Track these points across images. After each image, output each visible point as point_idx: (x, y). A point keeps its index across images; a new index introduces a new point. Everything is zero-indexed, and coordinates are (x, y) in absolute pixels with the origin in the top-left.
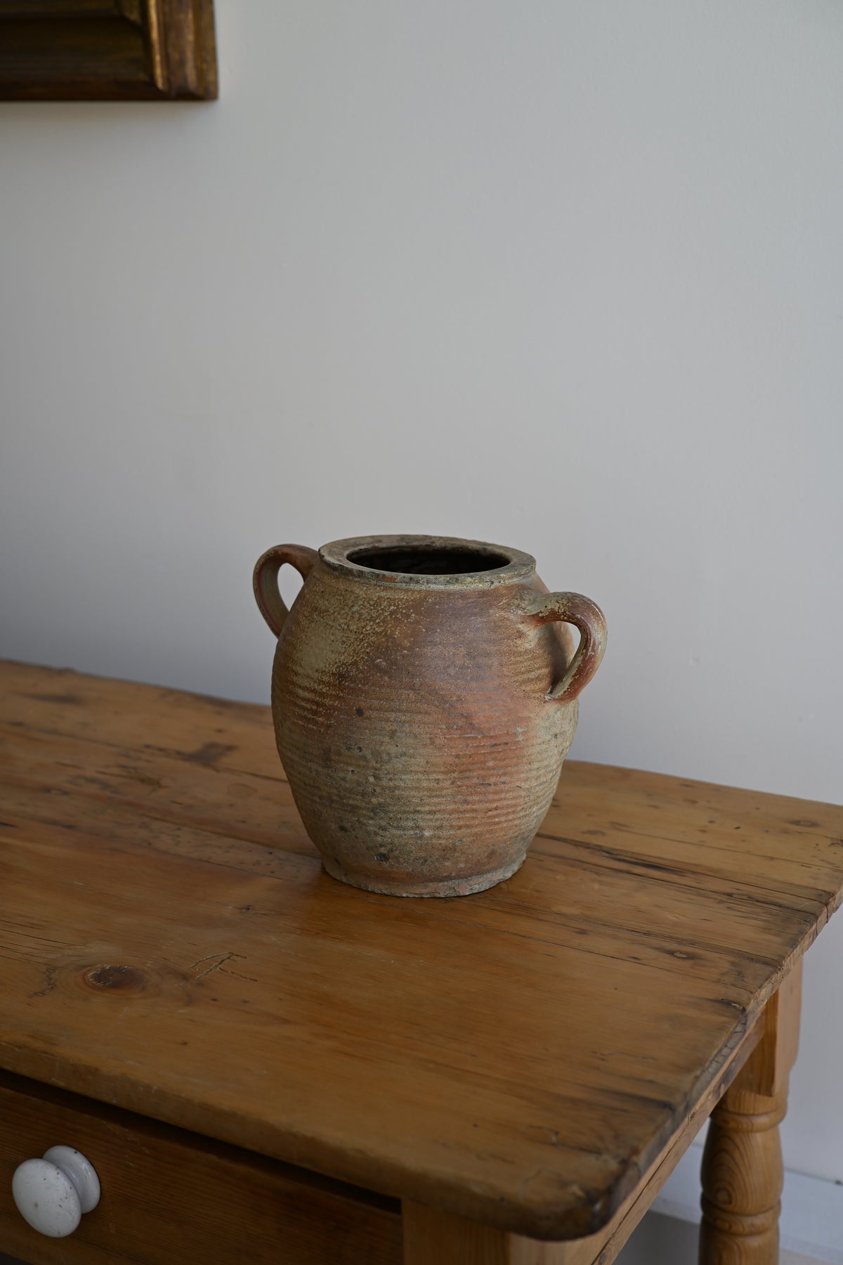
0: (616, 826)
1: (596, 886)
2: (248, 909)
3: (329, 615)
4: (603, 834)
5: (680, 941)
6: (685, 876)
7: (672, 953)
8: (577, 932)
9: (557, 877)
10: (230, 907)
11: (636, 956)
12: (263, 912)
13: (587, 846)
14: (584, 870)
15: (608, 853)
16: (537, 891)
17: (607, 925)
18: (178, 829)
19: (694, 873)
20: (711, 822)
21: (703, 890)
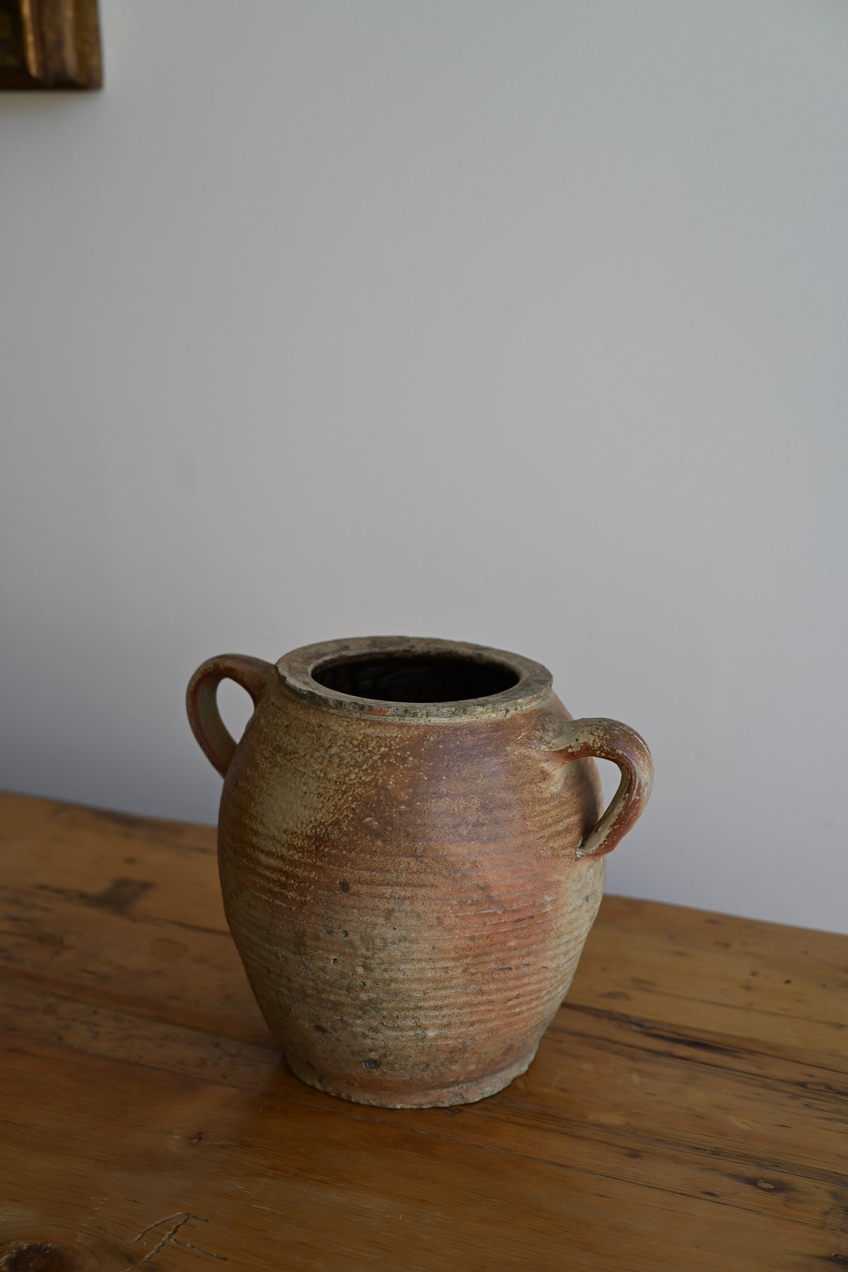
0: (642, 984)
1: (636, 1078)
2: (200, 1138)
3: (298, 758)
4: (627, 997)
5: (759, 1162)
6: (740, 1058)
7: (753, 1182)
8: (627, 1155)
9: (585, 1067)
10: (176, 1137)
11: (711, 1189)
12: (220, 1143)
13: (610, 1016)
14: (615, 1053)
15: (639, 1025)
16: (564, 1090)
17: (662, 1141)
18: (95, 1013)
19: (751, 1052)
20: (754, 974)
21: (768, 1078)
